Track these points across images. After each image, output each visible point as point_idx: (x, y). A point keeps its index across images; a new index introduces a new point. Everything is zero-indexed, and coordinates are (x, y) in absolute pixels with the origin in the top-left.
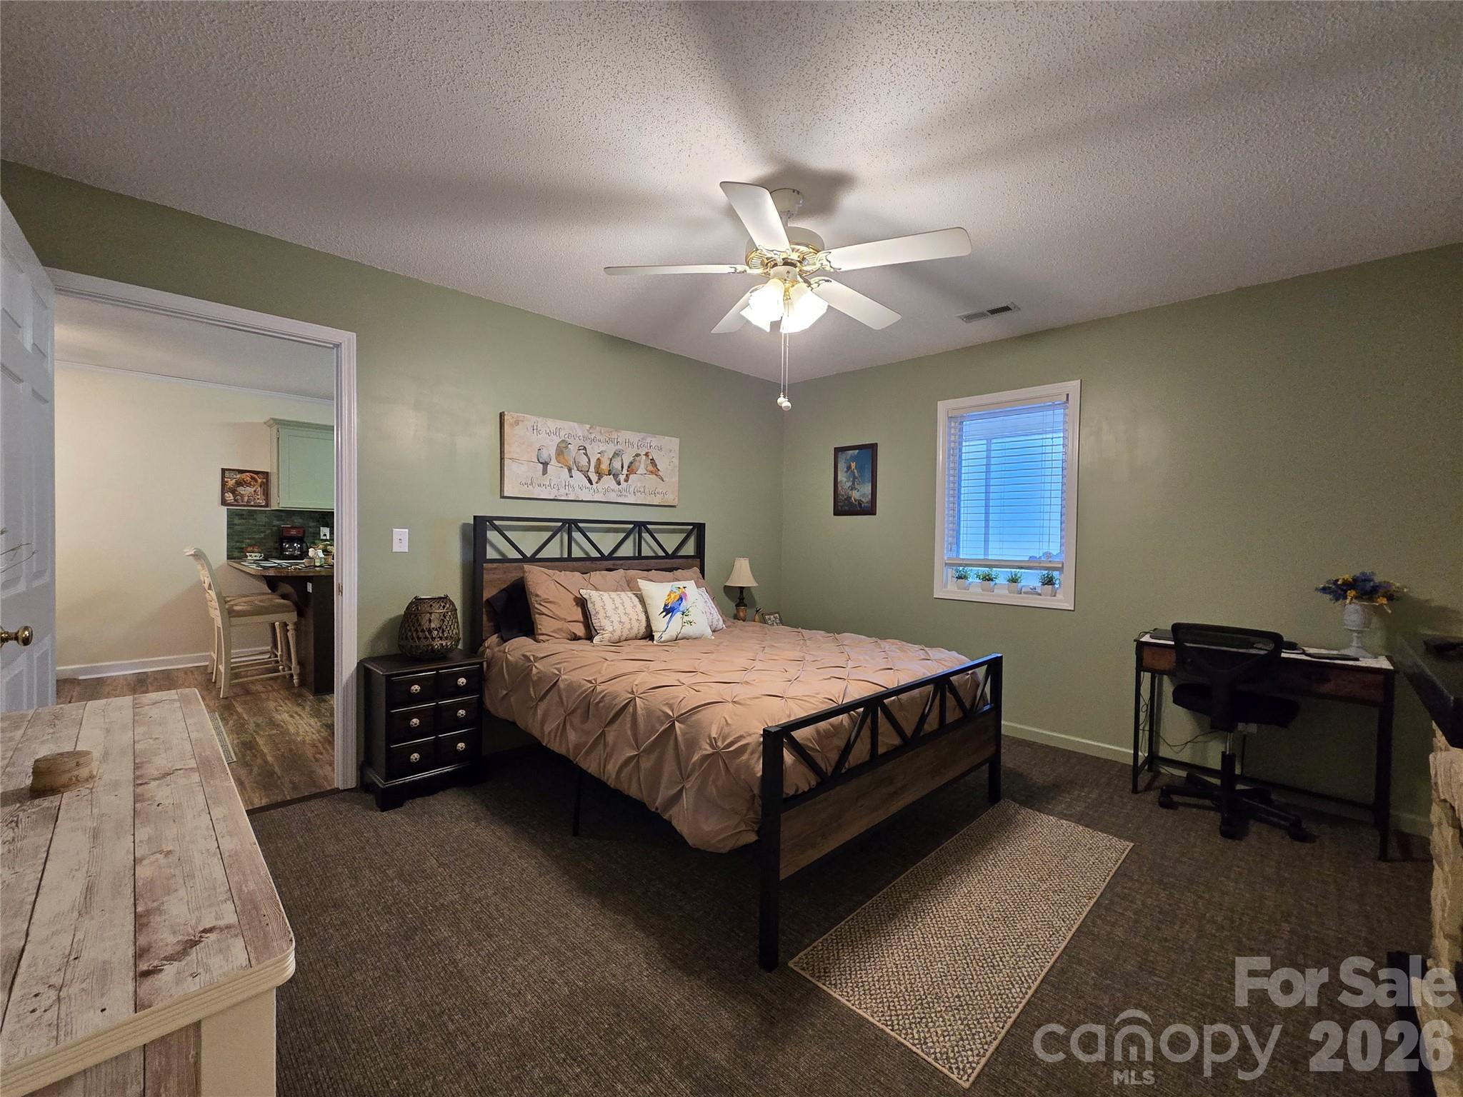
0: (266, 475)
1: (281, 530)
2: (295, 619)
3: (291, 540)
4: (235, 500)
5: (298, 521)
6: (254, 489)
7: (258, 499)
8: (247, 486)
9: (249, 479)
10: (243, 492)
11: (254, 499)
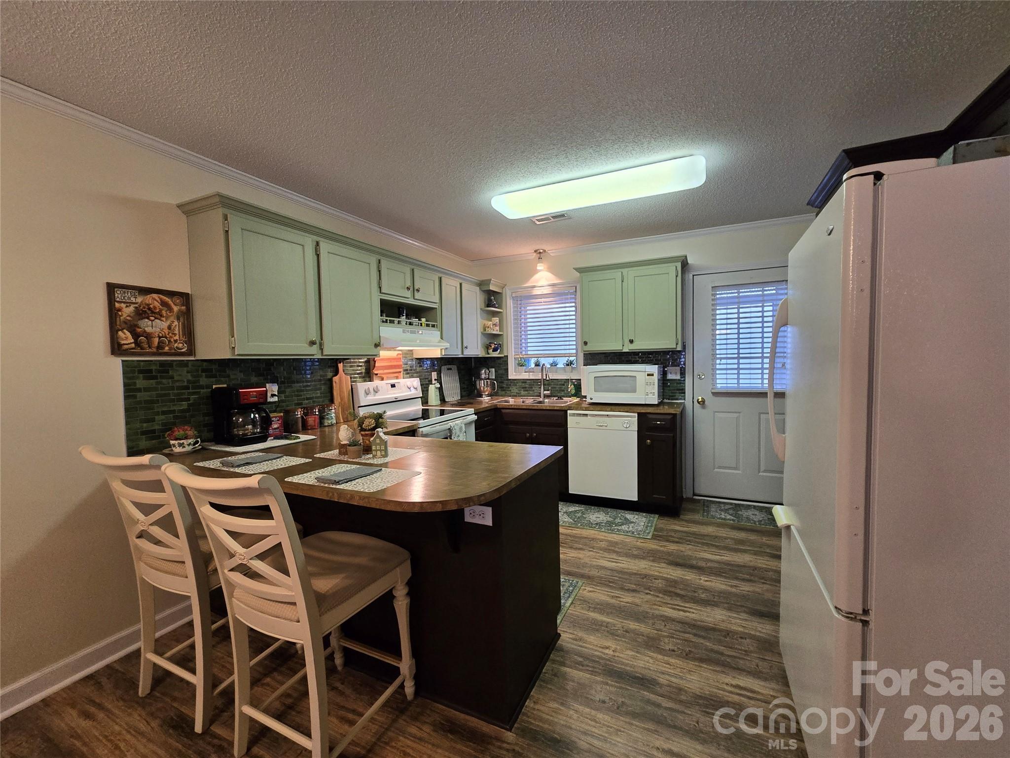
0: (185, 297)
1: (216, 393)
5: (237, 376)
6: (168, 323)
7: (176, 341)
8: (156, 318)
9: (157, 304)
10: (149, 330)
11: (170, 341)
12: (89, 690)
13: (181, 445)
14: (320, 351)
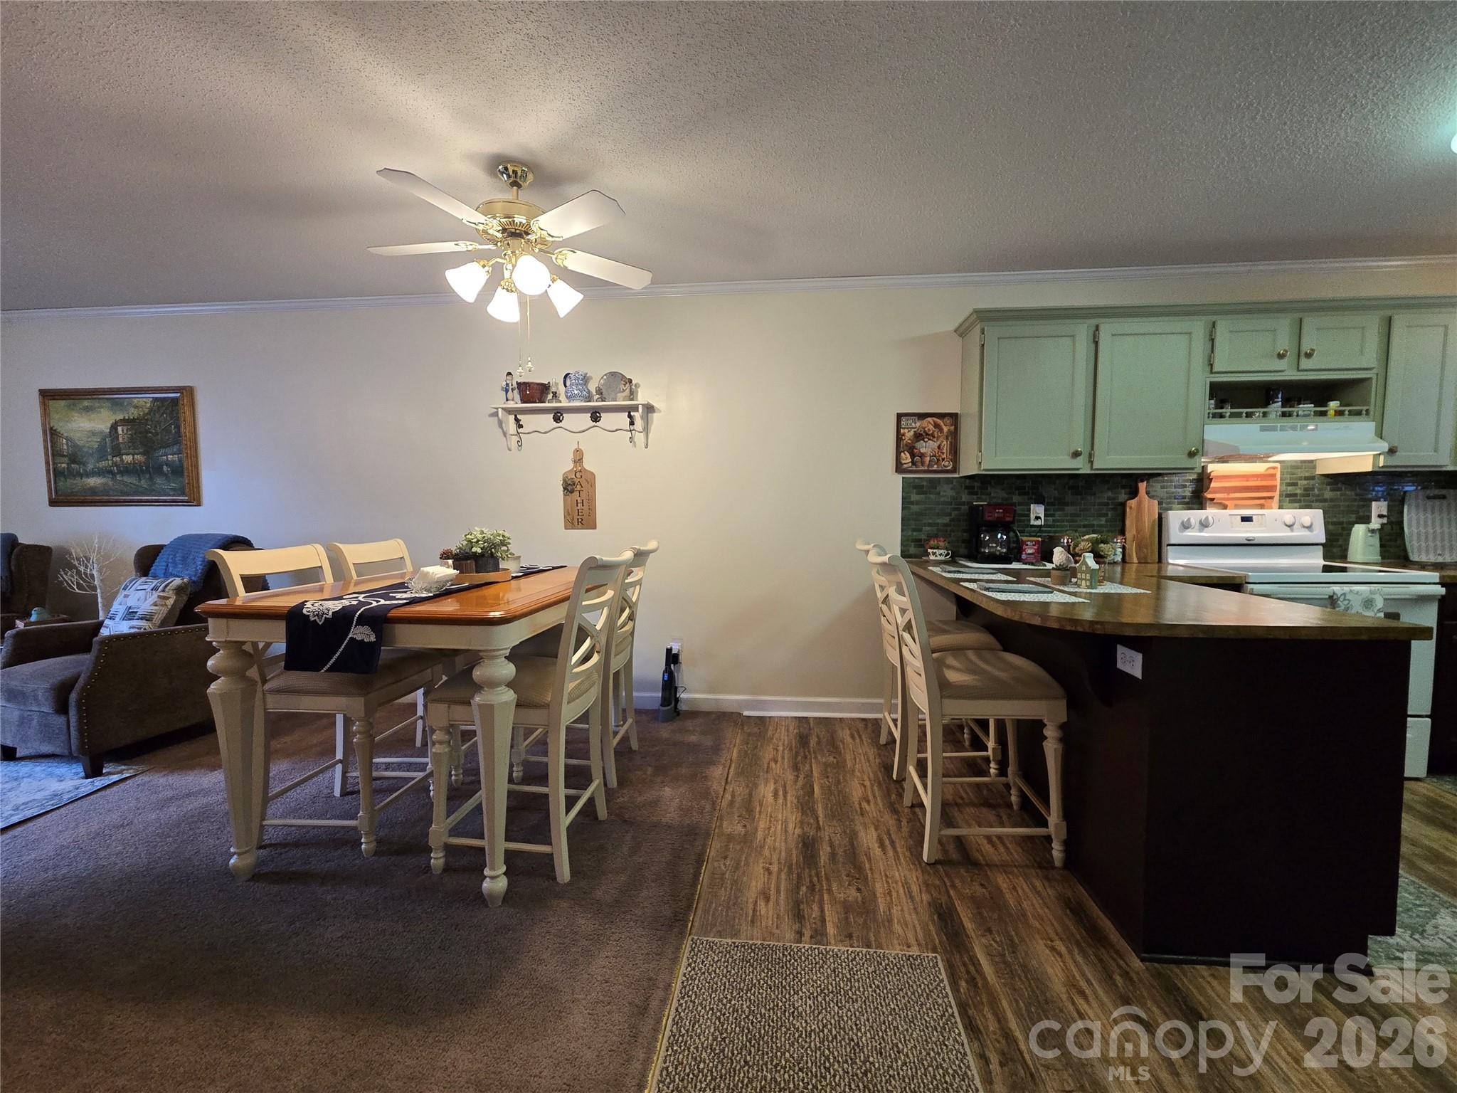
0: (954, 417)
1: (974, 510)
2: (1063, 718)
3: (993, 527)
4: (913, 463)
5: (998, 494)
6: (939, 443)
7: (943, 460)
8: (929, 439)
9: (931, 427)
10: (923, 450)
11: (938, 460)
12: (861, 725)
13: (934, 554)
14: (1089, 465)
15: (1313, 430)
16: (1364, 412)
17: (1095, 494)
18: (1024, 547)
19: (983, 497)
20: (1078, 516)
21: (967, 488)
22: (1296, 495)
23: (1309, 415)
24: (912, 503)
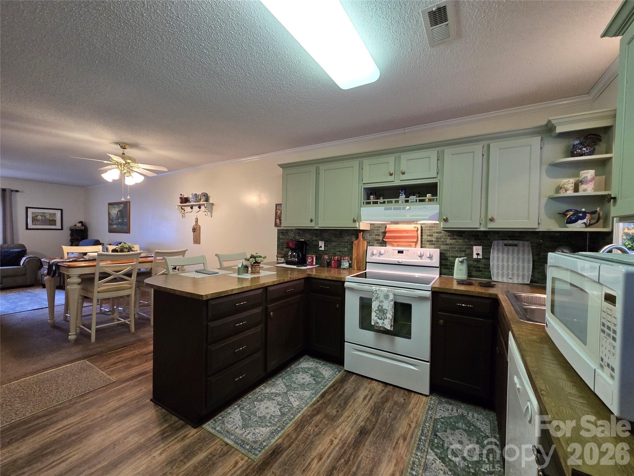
15: (408, 209)
16: (435, 200)
17: (343, 237)
18: (308, 259)
19: (303, 237)
20: (337, 247)
21: (298, 233)
22: (432, 241)
23: (413, 202)
24: (280, 239)
